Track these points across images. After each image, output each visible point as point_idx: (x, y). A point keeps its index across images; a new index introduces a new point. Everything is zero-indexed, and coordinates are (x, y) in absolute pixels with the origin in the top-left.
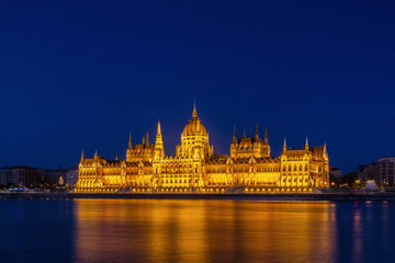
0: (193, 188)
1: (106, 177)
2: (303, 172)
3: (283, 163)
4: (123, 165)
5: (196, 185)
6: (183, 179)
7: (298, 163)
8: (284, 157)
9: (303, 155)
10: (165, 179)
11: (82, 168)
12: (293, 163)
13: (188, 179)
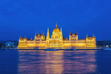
0: (60, 48)
1: (28, 44)
2: (93, 43)
3: (87, 41)
4: (34, 40)
5: (61, 46)
6: (56, 45)
7: (91, 41)
8: (87, 39)
9: (92, 38)
10: (50, 45)
11: (20, 41)
12: (90, 41)
13: (58, 45)
